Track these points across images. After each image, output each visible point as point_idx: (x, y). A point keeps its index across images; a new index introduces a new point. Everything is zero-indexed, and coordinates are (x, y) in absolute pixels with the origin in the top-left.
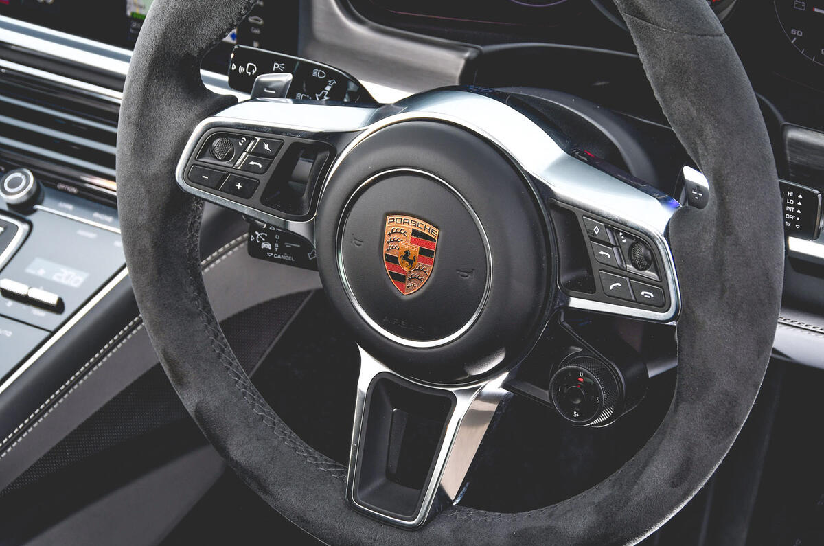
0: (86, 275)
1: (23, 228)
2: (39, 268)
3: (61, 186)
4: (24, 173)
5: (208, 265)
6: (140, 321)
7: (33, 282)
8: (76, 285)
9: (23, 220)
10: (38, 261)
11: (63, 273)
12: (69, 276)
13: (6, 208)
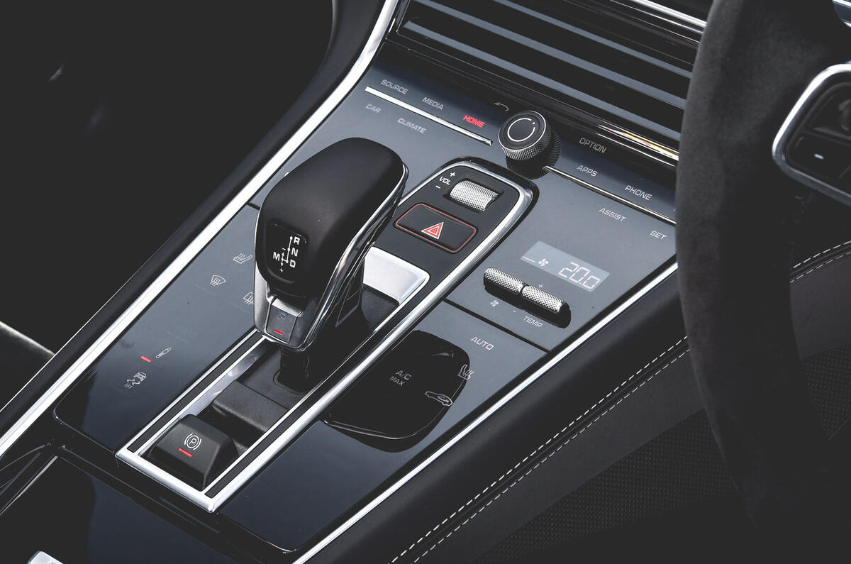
0: (606, 275)
1: (524, 196)
2: (541, 257)
3: (584, 142)
4: (534, 118)
5: (803, 270)
6: (684, 346)
7: (532, 275)
8: (591, 288)
9: (526, 186)
10: (540, 246)
11: (573, 267)
12: (582, 272)
13: (504, 164)
